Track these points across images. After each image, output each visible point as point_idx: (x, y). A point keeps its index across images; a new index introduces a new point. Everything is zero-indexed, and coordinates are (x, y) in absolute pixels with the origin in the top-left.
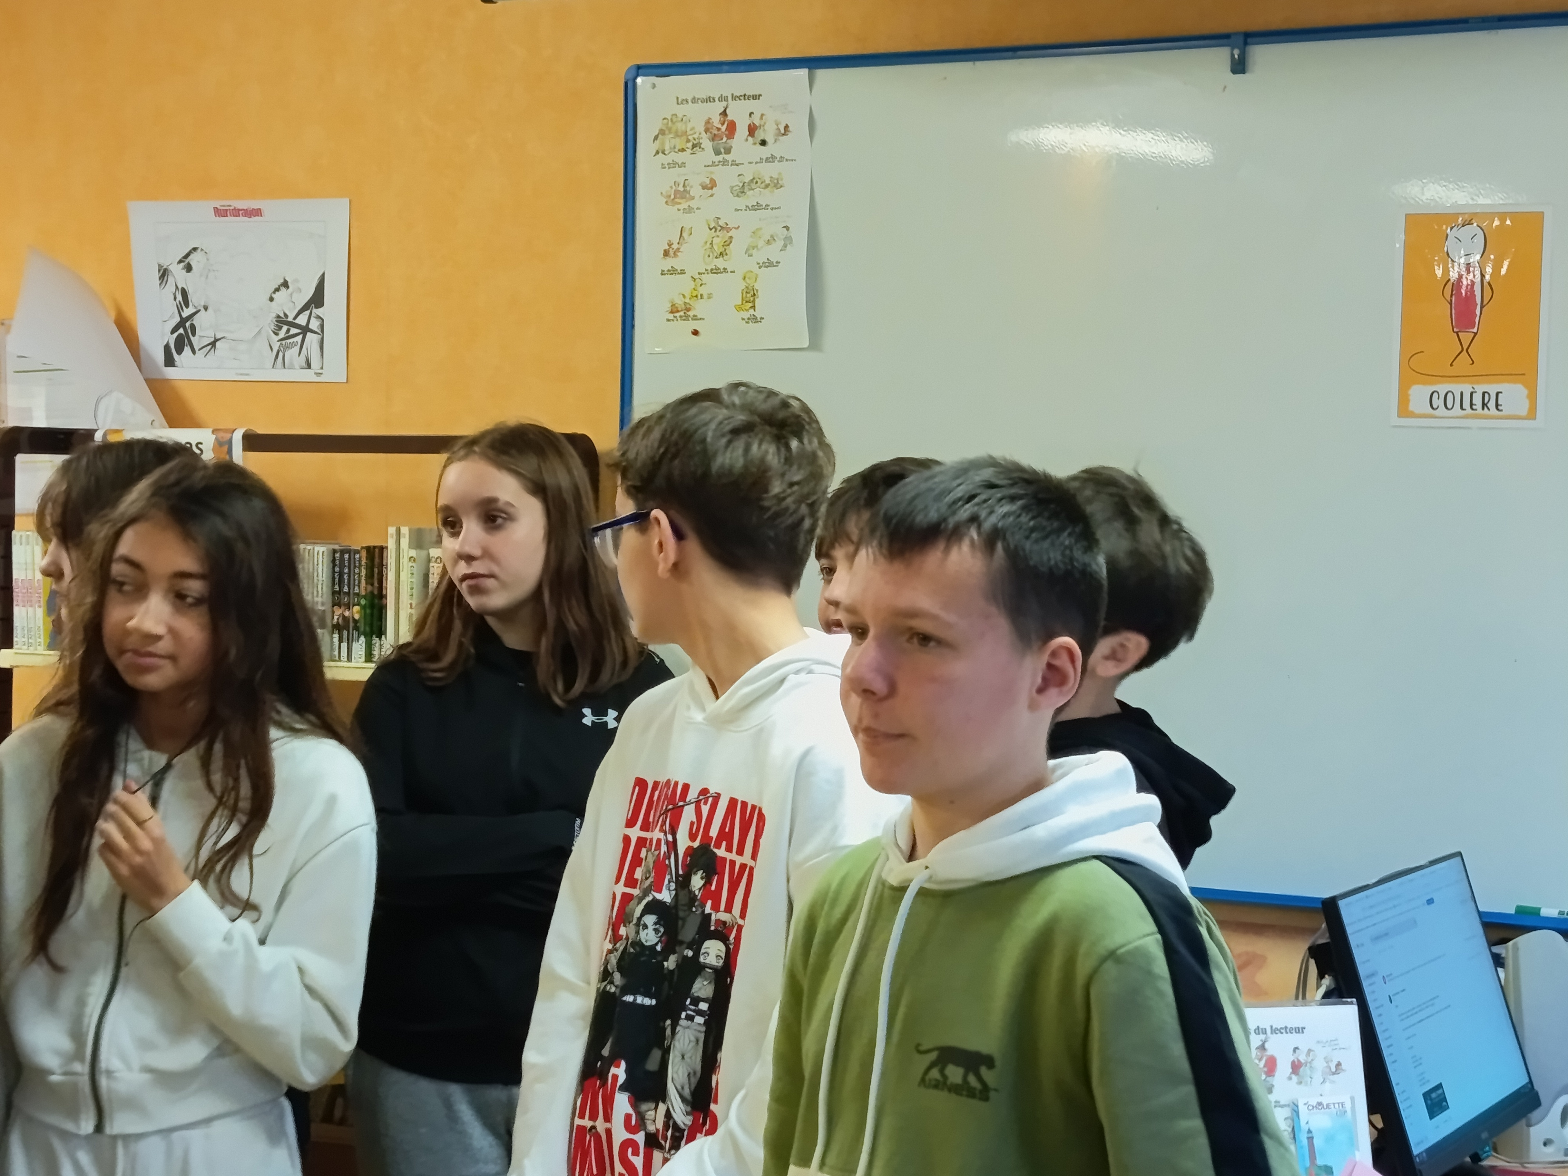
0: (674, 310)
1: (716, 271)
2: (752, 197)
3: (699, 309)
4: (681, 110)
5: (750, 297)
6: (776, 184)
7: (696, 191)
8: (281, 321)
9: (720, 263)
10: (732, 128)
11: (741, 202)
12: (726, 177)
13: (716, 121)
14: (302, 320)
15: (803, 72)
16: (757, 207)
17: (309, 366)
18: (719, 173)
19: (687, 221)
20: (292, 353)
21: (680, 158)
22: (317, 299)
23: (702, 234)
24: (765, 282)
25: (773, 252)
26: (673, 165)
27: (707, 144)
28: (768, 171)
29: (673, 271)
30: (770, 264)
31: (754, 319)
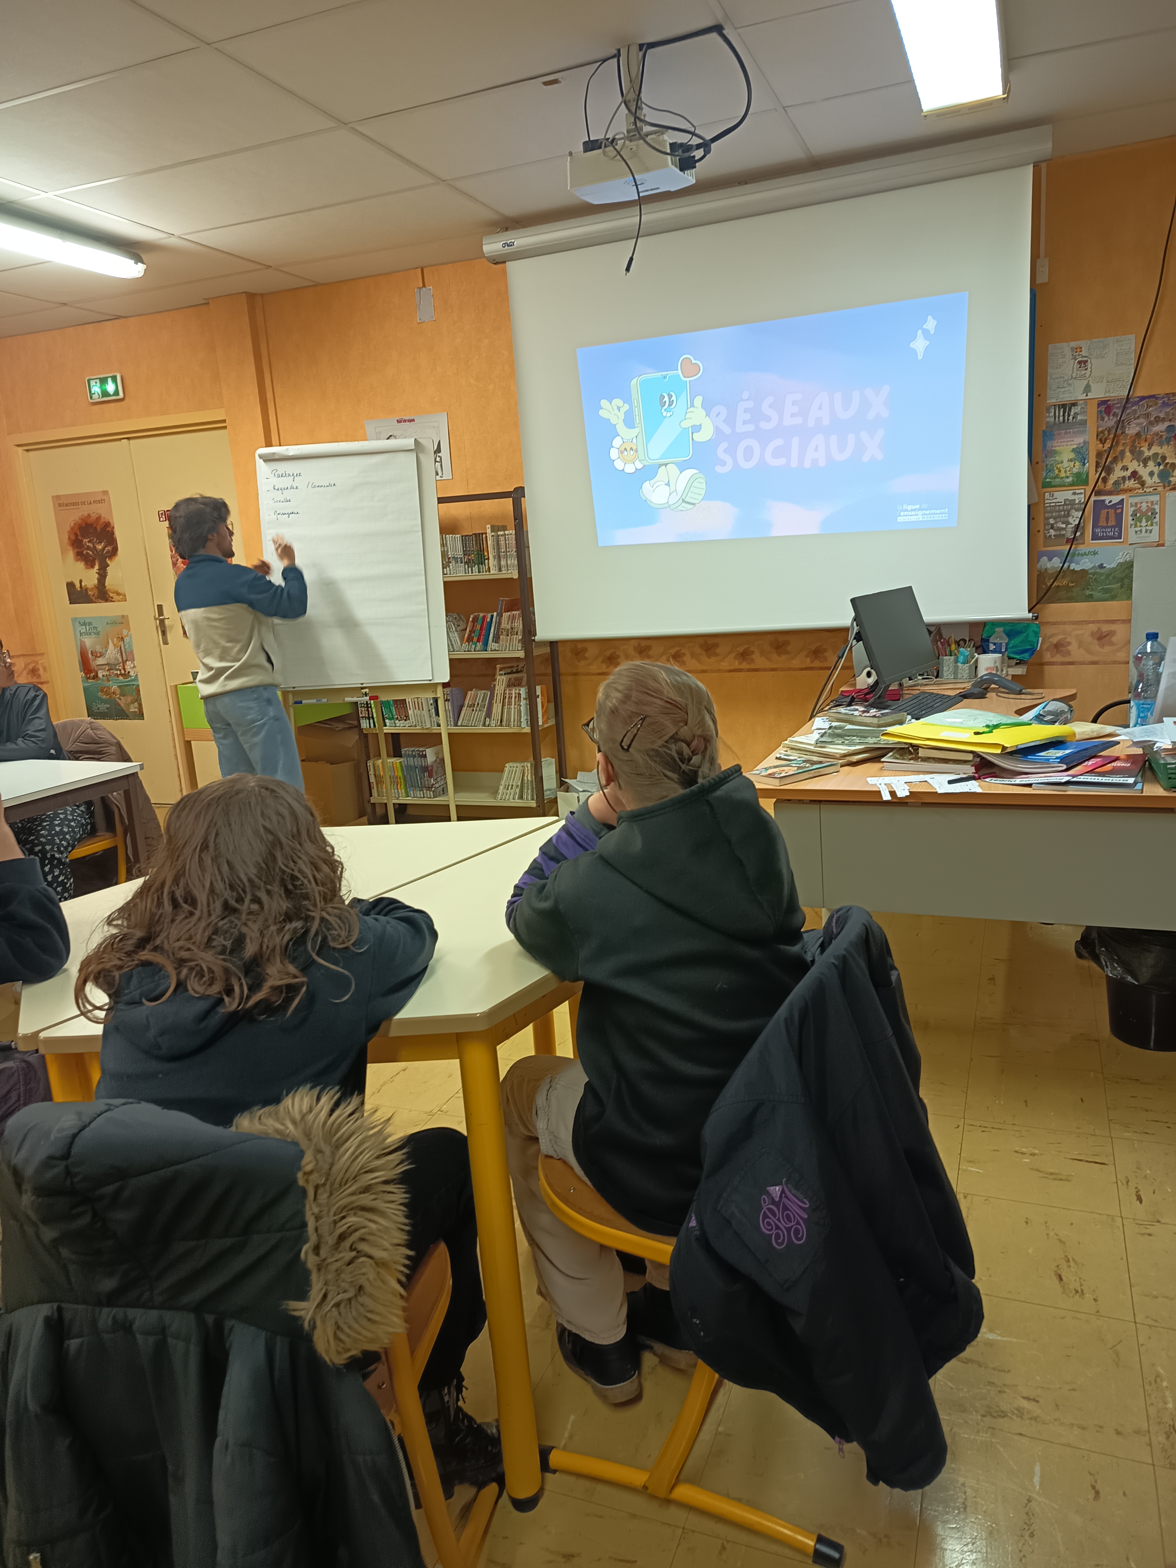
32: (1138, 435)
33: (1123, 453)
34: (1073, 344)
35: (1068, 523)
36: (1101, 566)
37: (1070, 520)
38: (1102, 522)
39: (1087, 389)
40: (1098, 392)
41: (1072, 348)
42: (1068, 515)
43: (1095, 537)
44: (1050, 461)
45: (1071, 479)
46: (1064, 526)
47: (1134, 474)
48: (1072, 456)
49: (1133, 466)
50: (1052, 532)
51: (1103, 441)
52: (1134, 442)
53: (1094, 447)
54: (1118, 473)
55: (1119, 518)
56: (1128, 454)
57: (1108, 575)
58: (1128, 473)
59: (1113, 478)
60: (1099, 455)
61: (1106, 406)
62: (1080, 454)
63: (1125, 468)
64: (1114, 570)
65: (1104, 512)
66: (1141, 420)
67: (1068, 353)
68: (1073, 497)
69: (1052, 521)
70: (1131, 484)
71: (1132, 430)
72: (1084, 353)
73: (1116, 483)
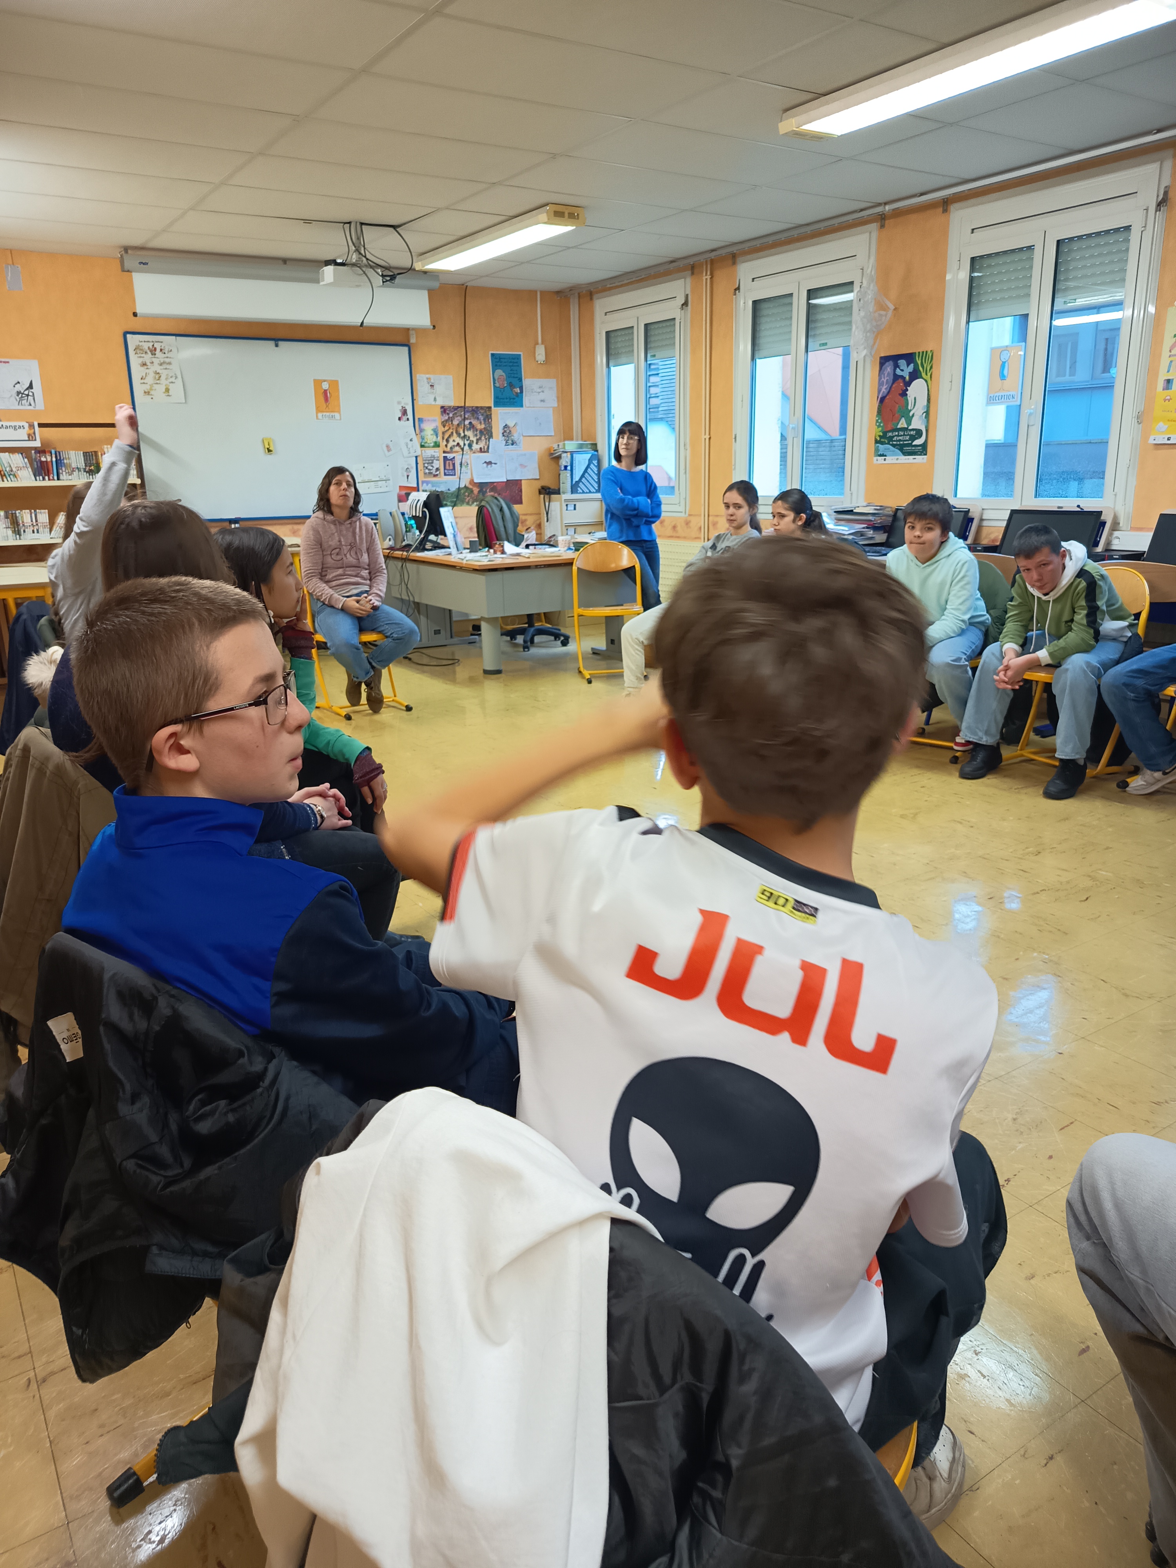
0: (145, 392)
1: (157, 383)
2: (165, 366)
3: (152, 392)
4: (141, 344)
5: (167, 390)
6: (170, 363)
7: (148, 364)
8: (18, 393)
9: (158, 382)
10: (155, 349)
11: (162, 367)
12: (156, 361)
13: (151, 347)
14: (26, 392)
15: (174, 337)
16: (166, 369)
17: (30, 405)
18: (154, 360)
19: (147, 371)
20: (24, 402)
21: (142, 355)
22: (31, 386)
23: (152, 375)
24: (171, 386)
25: (173, 380)
26: (140, 357)
27: (148, 351)
28: (167, 360)
29: (144, 383)
30: (172, 382)
31: (169, 395)
32: (458, 425)
33: (452, 433)
34: (428, 376)
35: (433, 466)
36: (449, 490)
37: (433, 465)
38: (447, 467)
39: (435, 399)
40: (441, 402)
41: (427, 379)
42: (432, 463)
43: (445, 474)
44: (422, 434)
45: (432, 444)
46: (431, 468)
47: (458, 444)
48: (432, 432)
49: (458, 440)
50: (427, 471)
51: (444, 427)
52: (456, 428)
53: (441, 429)
54: (451, 444)
55: (454, 465)
56: (455, 434)
57: (452, 494)
58: (455, 444)
59: (449, 445)
60: (443, 433)
61: (444, 410)
62: (435, 432)
63: (454, 441)
64: (455, 491)
65: (447, 462)
66: (459, 418)
67: (426, 380)
68: (434, 454)
69: (426, 465)
70: (457, 449)
71: (456, 422)
72: (432, 381)
73: (451, 448)
